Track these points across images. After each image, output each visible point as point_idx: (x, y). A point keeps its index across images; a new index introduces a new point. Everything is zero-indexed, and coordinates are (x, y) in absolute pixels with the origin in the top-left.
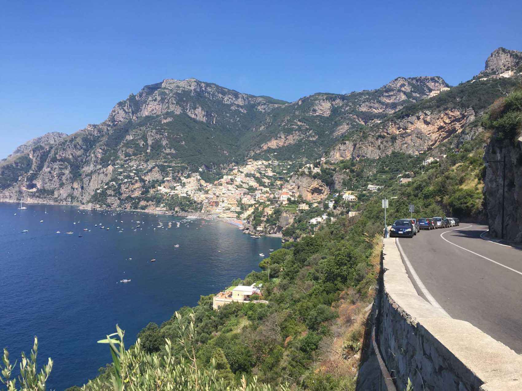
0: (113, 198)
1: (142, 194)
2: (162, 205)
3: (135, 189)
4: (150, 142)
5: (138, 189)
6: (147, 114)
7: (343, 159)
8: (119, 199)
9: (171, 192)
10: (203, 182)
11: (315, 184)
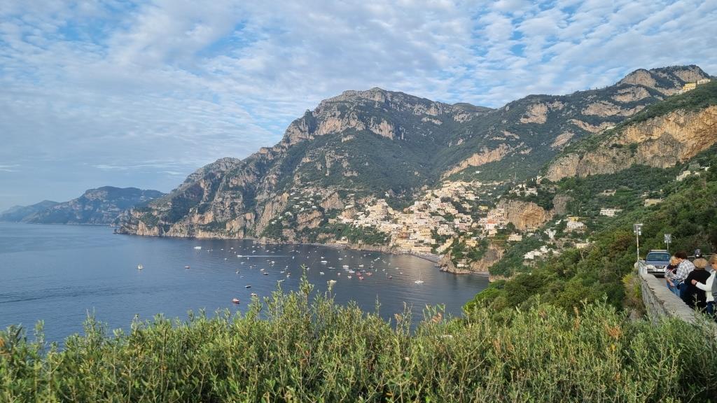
0: (288, 230)
2: (343, 238)
3: (312, 220)
4: (328, 165)
5: (316, 219)
6: (325, 132)
7: (566, 176)
8: (295, 231)
9: (353, 222)
10: (390, 210)
11: (530, 209)
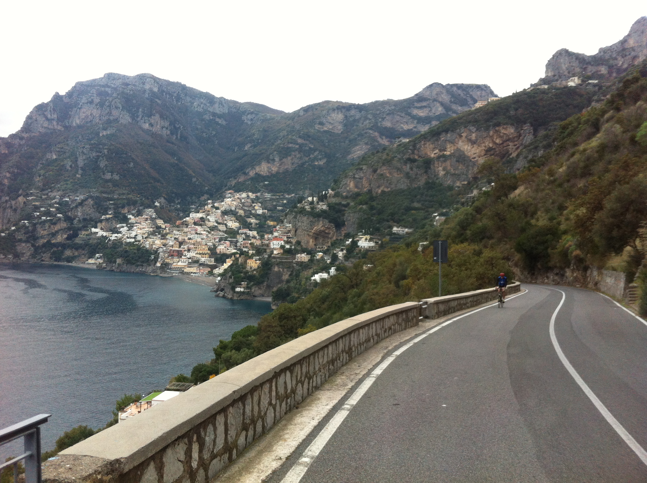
0: (24, 245)
1: (68, 238)
2: (97, 255)
3: (57, 232)
4: (81, 163)
5: (62, 231)
6: (78, 122)
7: (359, 190)
8: (33, 245)
9: (111, 237)
10: (160, 222)
11: (319, 226)
